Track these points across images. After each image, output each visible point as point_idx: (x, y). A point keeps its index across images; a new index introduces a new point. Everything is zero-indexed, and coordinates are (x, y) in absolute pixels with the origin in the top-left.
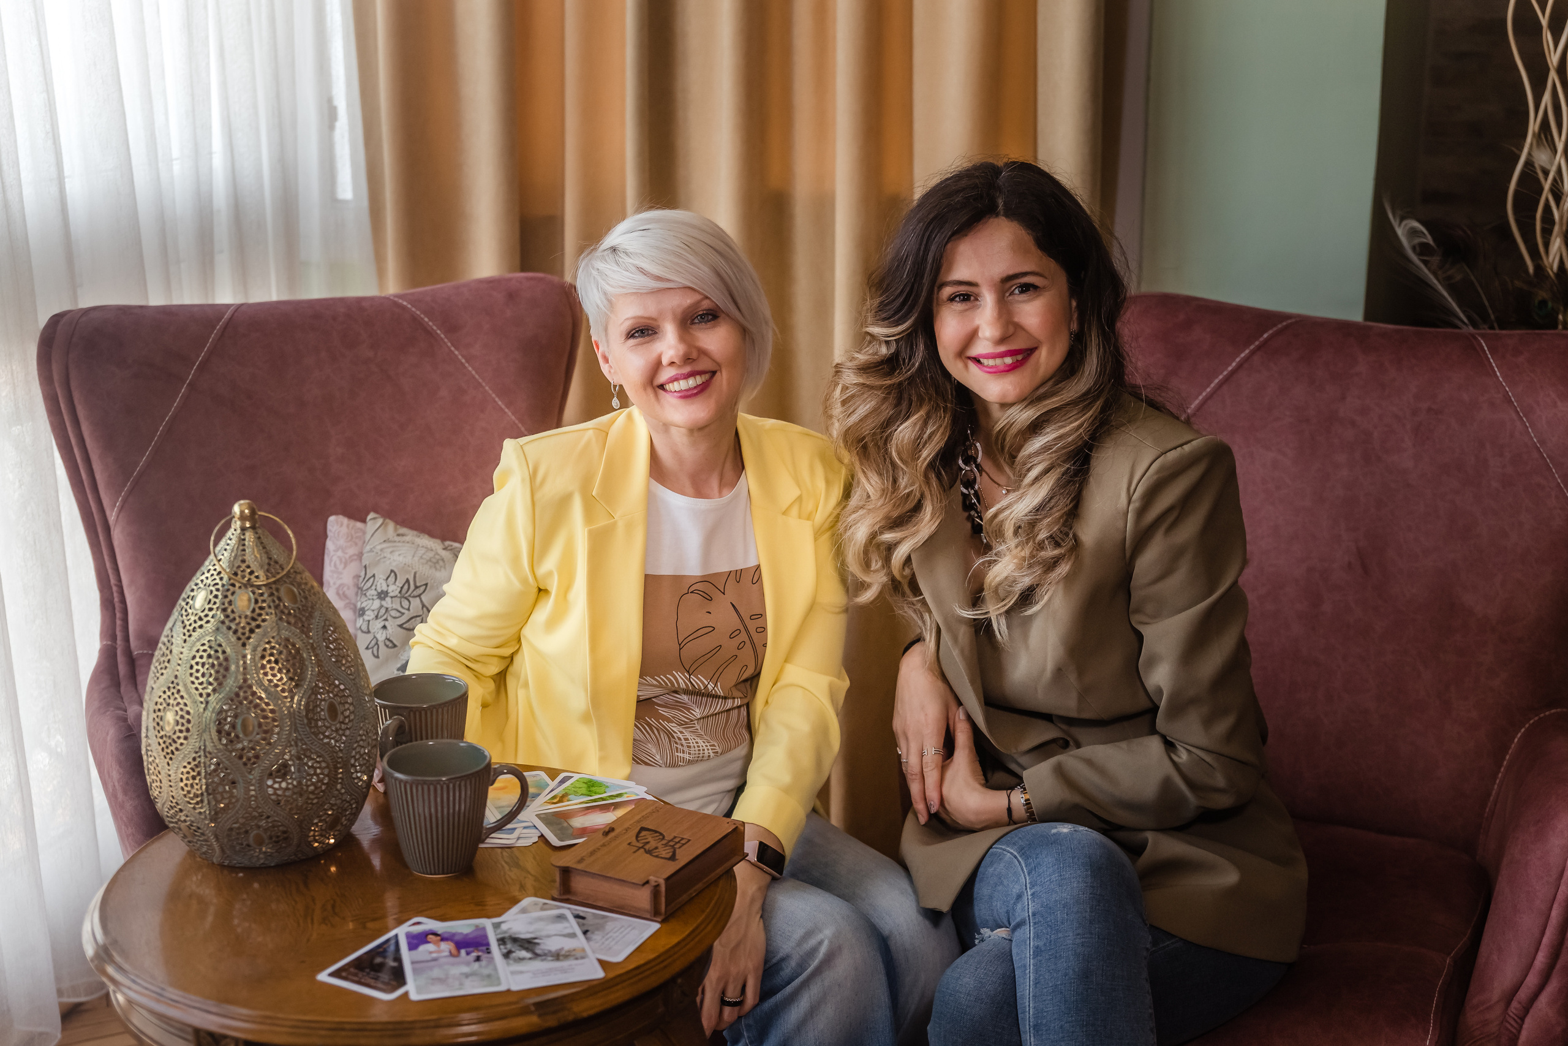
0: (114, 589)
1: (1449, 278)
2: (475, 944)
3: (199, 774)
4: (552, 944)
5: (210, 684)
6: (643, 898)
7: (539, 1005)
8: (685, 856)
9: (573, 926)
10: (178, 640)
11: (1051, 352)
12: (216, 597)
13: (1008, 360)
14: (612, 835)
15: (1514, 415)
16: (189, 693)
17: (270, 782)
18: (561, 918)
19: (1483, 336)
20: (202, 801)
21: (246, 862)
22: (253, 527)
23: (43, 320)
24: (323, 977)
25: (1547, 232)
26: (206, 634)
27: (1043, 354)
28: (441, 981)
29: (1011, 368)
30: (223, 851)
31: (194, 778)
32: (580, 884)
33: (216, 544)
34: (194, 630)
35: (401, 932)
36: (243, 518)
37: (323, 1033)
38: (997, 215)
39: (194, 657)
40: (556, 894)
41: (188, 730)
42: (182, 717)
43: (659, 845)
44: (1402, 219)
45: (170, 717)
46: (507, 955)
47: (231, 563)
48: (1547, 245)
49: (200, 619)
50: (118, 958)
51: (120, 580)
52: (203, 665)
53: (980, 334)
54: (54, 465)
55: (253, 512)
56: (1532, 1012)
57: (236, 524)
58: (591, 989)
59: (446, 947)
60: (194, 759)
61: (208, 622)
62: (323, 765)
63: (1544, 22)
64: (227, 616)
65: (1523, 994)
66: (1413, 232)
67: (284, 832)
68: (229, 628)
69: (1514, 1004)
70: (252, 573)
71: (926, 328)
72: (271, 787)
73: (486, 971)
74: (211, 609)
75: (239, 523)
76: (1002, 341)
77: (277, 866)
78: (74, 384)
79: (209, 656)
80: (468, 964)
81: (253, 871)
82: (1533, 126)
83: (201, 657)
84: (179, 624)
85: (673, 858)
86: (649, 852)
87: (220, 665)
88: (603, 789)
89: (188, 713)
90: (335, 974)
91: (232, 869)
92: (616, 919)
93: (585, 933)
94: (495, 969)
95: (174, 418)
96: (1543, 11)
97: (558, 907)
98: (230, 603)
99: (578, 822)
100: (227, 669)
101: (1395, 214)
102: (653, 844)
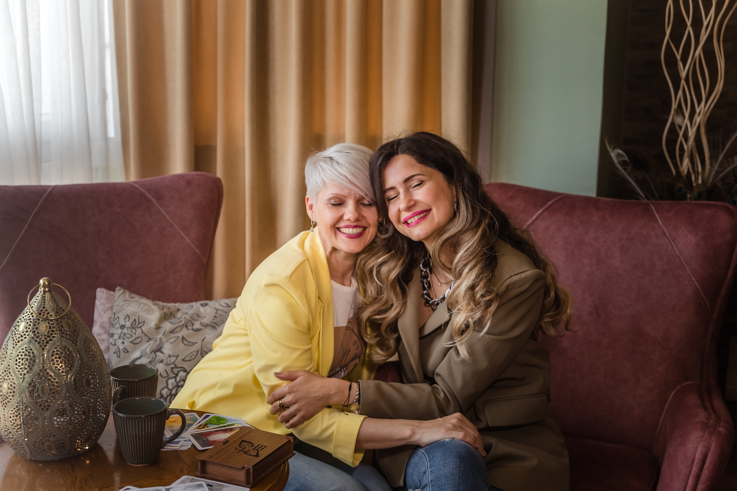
1: (636, 177)
3: (19, 414)
5: (26, 369)
6: (241, 476)
8: (263, 454)
9: (206, 488)
10: (10, 347)
12: (30, 325)
14: (227, 444)
15: (667, 241)
16: (15, 374)
17: (55, 418)
18: (200, 486)
19: (652, 204)
20: (21, 428)
21: (43, 459)
22: (49, 291)
25: (681, 156)
26: (24, 344)
30: (31, 453)
31: (17, 416)
32: (210, 469)
33: (30, 300)
34: (19, 342)
36: (44, 286)
39: (18, 355)
40: (198, 473)
41: (14, 392)
42: (11, 385)
43: (251, 449)
44: (614, 148)
45: (5, 385)
47: (38, 309)
48: (681, 162)
49: (22, 336)
52: (22, 359)
55: (50, 284)
57: (41, 289)
60: (17, 407)
61: (25, 338)
62: (83, 409)
63: (679, 57)
64: (35, 335)
66: (619, 155)
67: (63, 443)
68: (36, 341)
70: (48, 313)
72: (56, 420)
74: (27, 332)
75: (42, 289)
77: (59, 461)
79: (26, 355)
81: (46, 463)
82: (674, 106)
83: (22, 355)
84: (11, 339)
85: (257, 455)
86: (245, 453)
87: (31, 359)
88: (225, 421)
89: (14, 383)
91: (36, 462)
92: (229, 486)
95: (21, 240)
96: (678, 52)
97: (199, 481)
98: (37, 328)
99: (212, 438)
100: (34, 361)
101: (610, 146)
102: (247, 448)
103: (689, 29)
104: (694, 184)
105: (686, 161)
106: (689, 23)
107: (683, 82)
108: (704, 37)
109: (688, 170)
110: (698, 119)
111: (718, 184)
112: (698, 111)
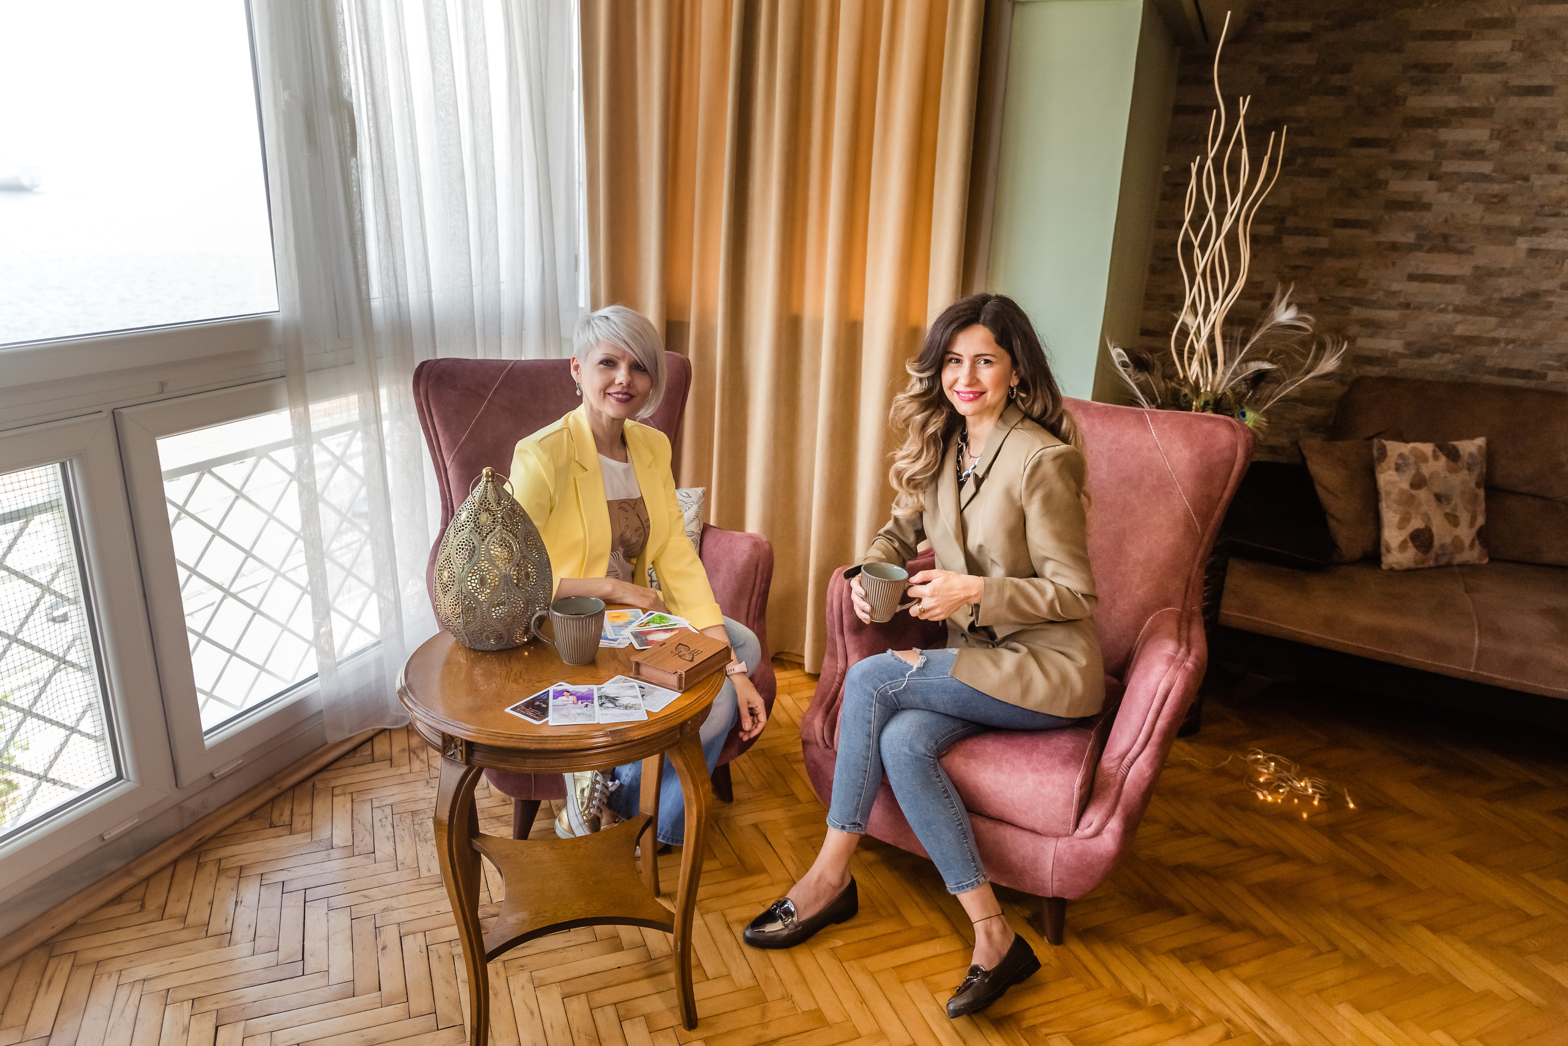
0: (449, 500)
1: (1138, 379)
2: (586, 698)
3: (458, 603)
4: (623, 701)
5: (465, 559)
6: (673, 680)
7: (612, 732)
8: (698, 660)
9: (638, 690)
10: (451, 536)
11: (992, 396)
12: (471, 515)
13: (971, 396)
14: (664, 646)
15: (1159, 455)
16: (455, 563)
17: (493, 610)
18: (632, 687)
19: (1148, 412)
20: (460, 617)
21: (482, 648)
22: (492, 481)
23: (417, 365)
24: (508, 710)
25: (1190, 359)
26: (464, 534)
27: (989, 395)
28: (565, 716)
29: (971, 400)
30: (470, 641)
31: (456, 605)
32: (644, 670)
33: (473, 489)
34: (460, 531)
35: (551, 689)
36: (487, 476)
37: (503, 739)
38: (979, 323)
39: (458, 545)
40: (632, 674)
41: (454, 581)
42: (451, 574)
43: (686, 653)
44: (1114, 347)
45: (446, 574)
46: (601, 705)
47: (480, 498)
48: (1190, 365)
49: (463, 526)
50: (410, 694)
51: (451, 496)
52: (463, 549)
53: (959, 381)
54: (420, 436)
55: (493, 473)
56: (1135, 764)
57: (484, 479)
58: (641, 725)
59: (573, 698)
60: (456, 596)
61: (466, 528)
62: (521, 602)
63: (1196, 244)
64: (475, 525)
65: (1131, 755)
66: (1119, 355)
67: (500, 635)
68: (477, 531)
69: (1126, 760)
70: (490, 504)
71: (937, 377)
72: (494, 612)
73: (589, 713)
74: (468, 521)
75: (485, 479)
76: (969, 385)
77: (497, 651)
78: (430, 397)
79: (466, 545)
80: (581, 708)
81: (485, 652)
82: (1188, 302)
83: (462, 545)
84: (453, 527)
85: (692, 661)
86: (680, 657)
87: (471, 549)
88: (667, 621)
89: (454, 573)
90: (513, 709)
91: (475, 650)
92: (660, 690)
93: (642, 696)
94: (594, 712)
95: (480, 417)
96: (1196, 239)
97: (632, 682)
98: (478, 519)
99: (650, 638)
100: (474, 552)
101: (1111, 344)
102: (684, 652)
103: (1211, 214)
104: (1202, 391)
105: (1195, 365)
106: (1211, 207)
107: (1199, 278)
108: (1227, 224)
109: (1197, 375)
110: (1212, 317)
111: (1228, 393)
112: (1213, 308)
